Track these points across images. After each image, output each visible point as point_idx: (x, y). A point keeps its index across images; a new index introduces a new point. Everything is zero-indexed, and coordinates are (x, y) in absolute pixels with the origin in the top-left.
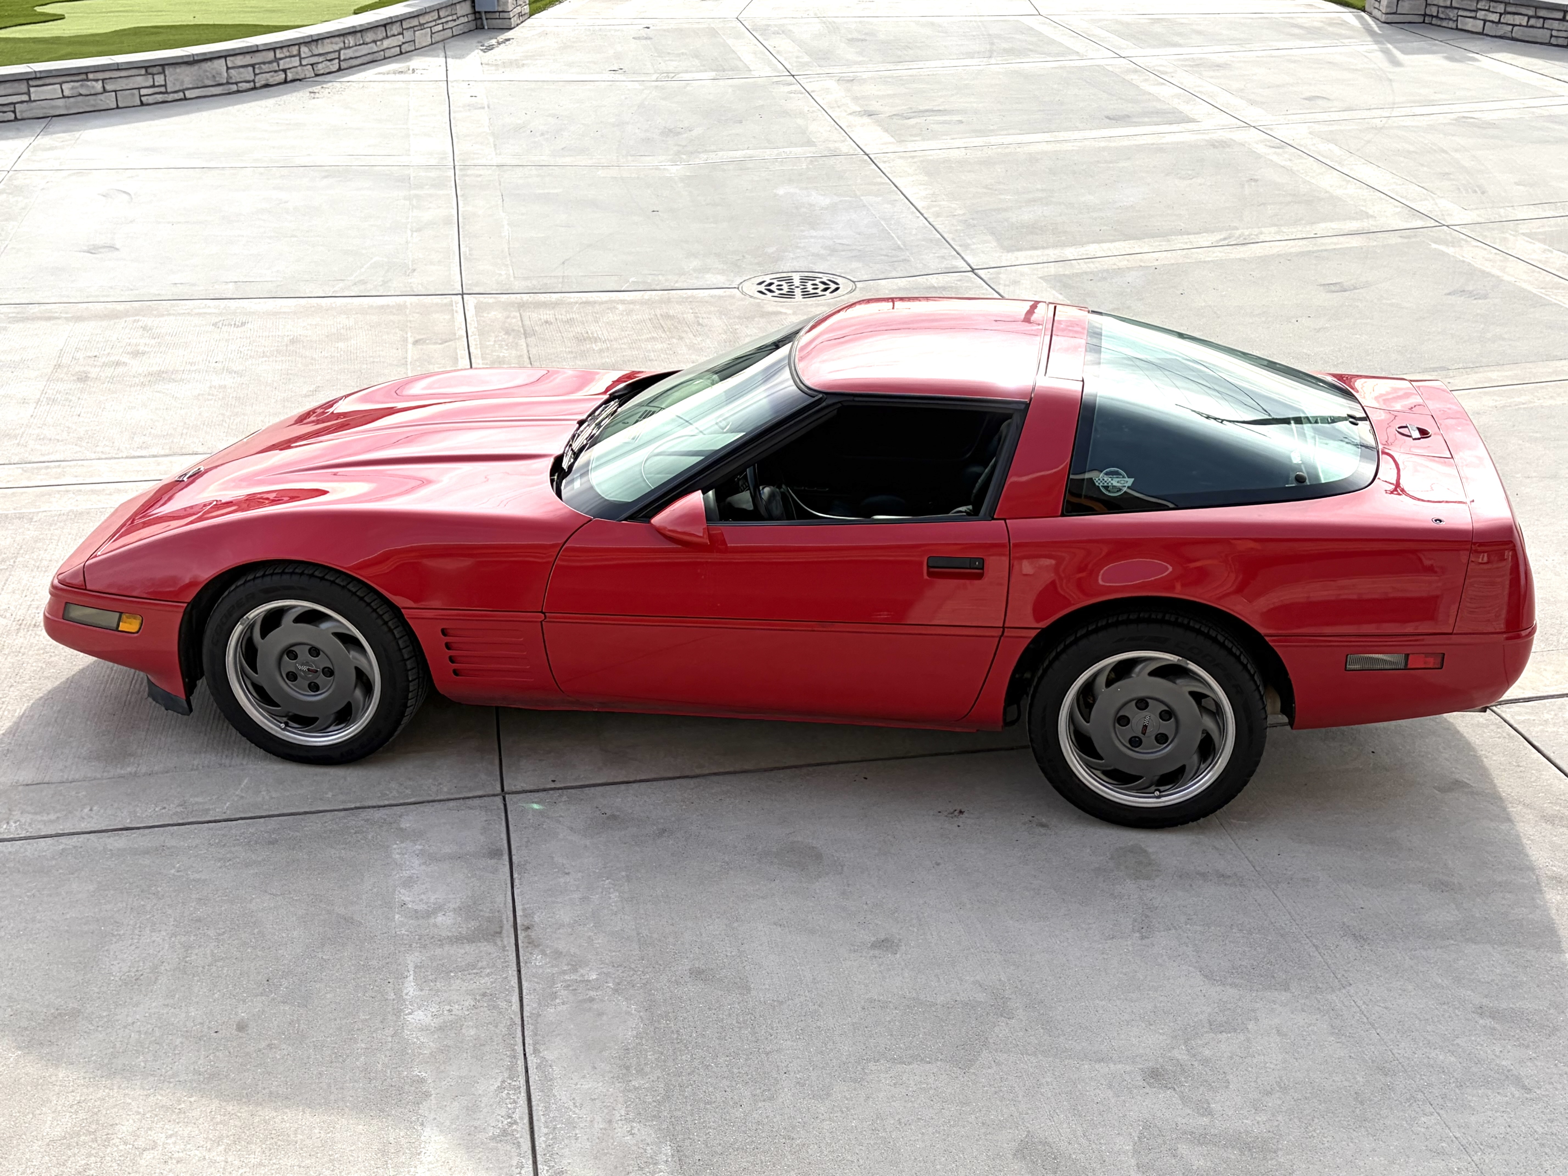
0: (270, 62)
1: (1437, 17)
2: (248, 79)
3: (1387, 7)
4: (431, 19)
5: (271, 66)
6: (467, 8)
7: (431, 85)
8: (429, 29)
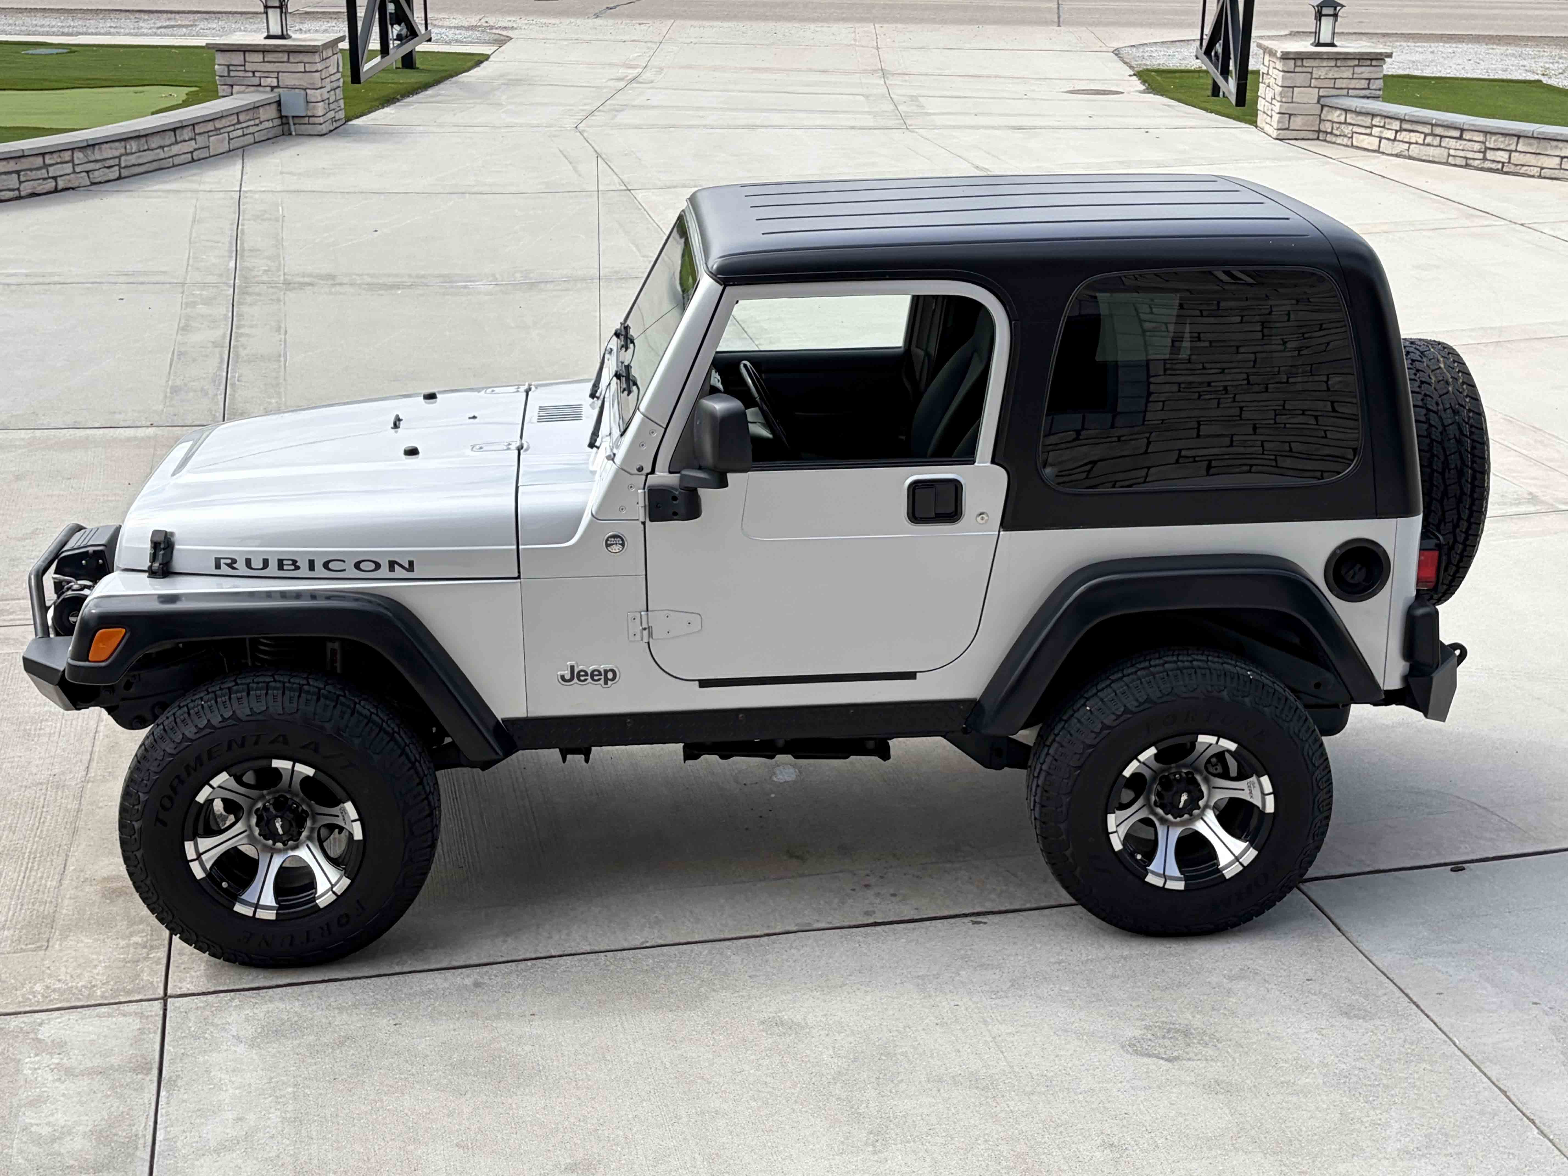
0: (38, 169)
1: (1331, 133)
2: (11, 187)
3: (1279, 122)
4: (228, 124)
5: (39, 172)
6: (271, 112)
7: (221, 195)
8: (226, 135)
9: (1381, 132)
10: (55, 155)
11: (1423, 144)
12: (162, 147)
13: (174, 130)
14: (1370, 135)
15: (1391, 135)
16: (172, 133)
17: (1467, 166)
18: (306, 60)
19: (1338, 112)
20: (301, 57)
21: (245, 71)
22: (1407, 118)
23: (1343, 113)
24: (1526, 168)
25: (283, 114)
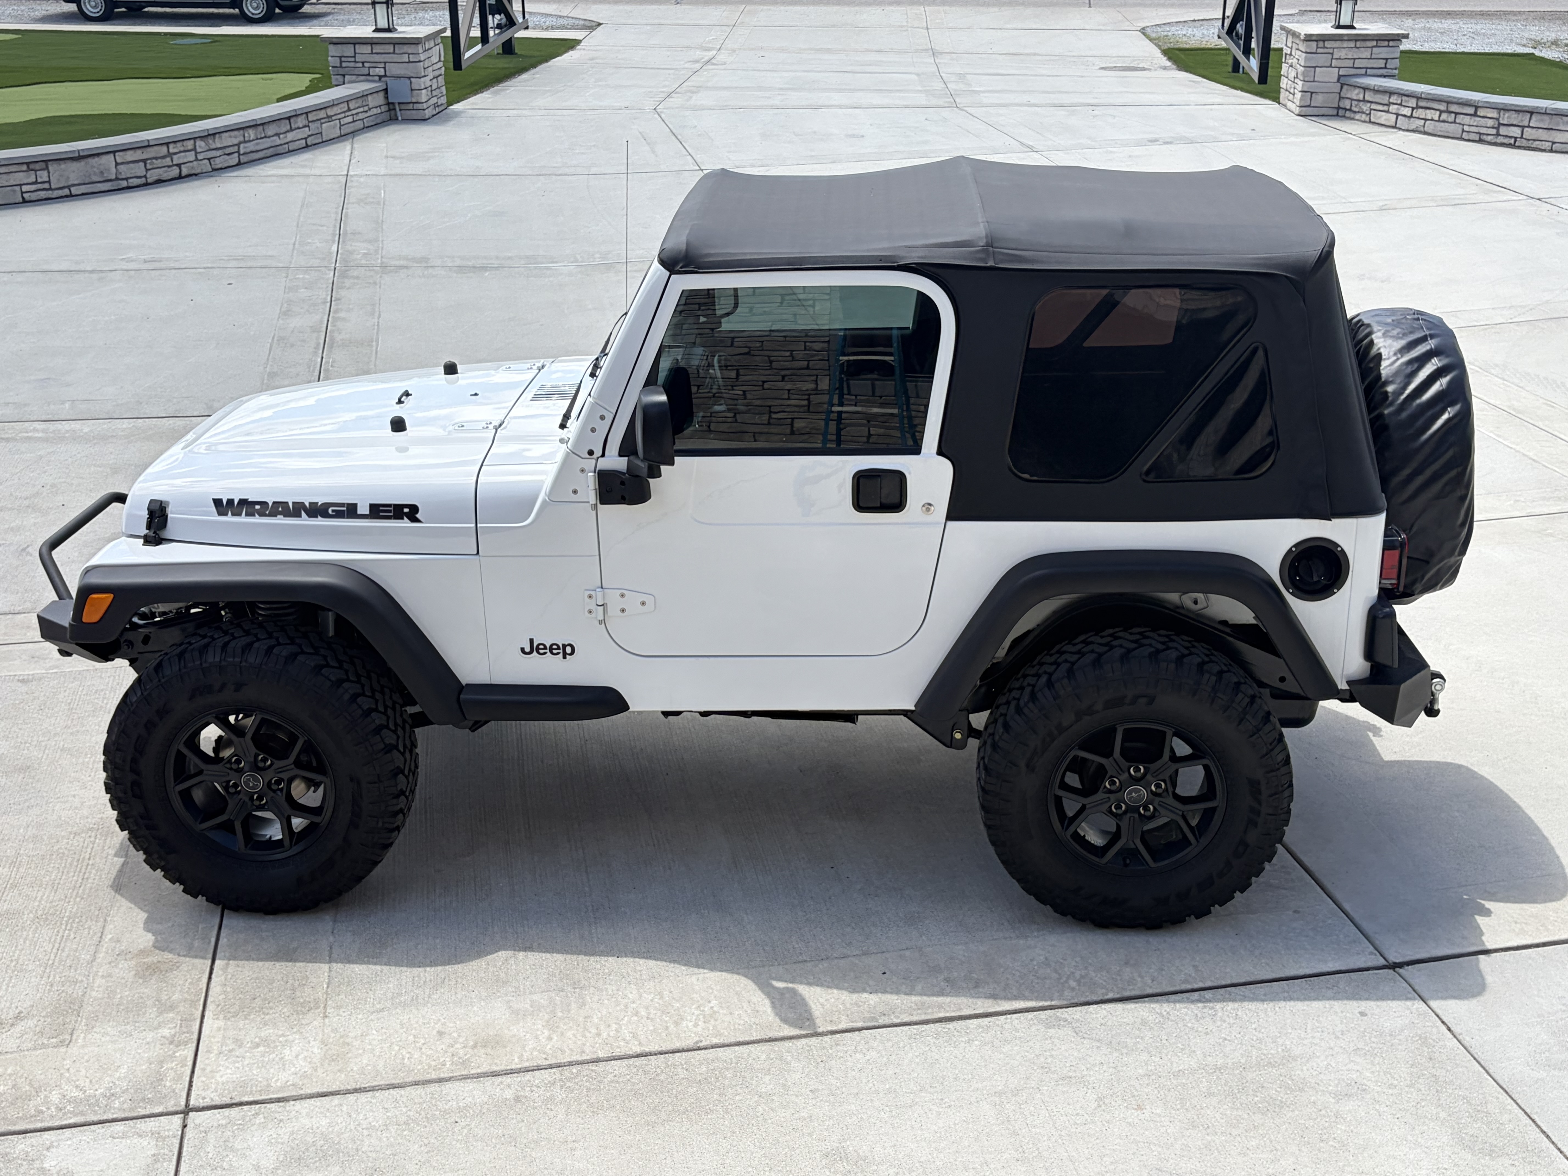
0: (163, 157)
1: (1350, 110)
3: (1301, 100)
4: (339, 111)
5: (164, 161)
6: (379, 99)
7: (330, 179)
8: (338, 121)
9: (1398, 109)
11: (1439, 121)
12: (278, 135)
13: (289, 118)
14: (1388, 112)
15: (1407, 111)
16: (287, 121)
17: (1481, 141)
18: (410, 52)
19: (1357, 91)
20: (406, 48)
21: (355, 62)
22: (1423, 96)
23: (1362, 91)
24: (1537, 143)
25: (390, 101)
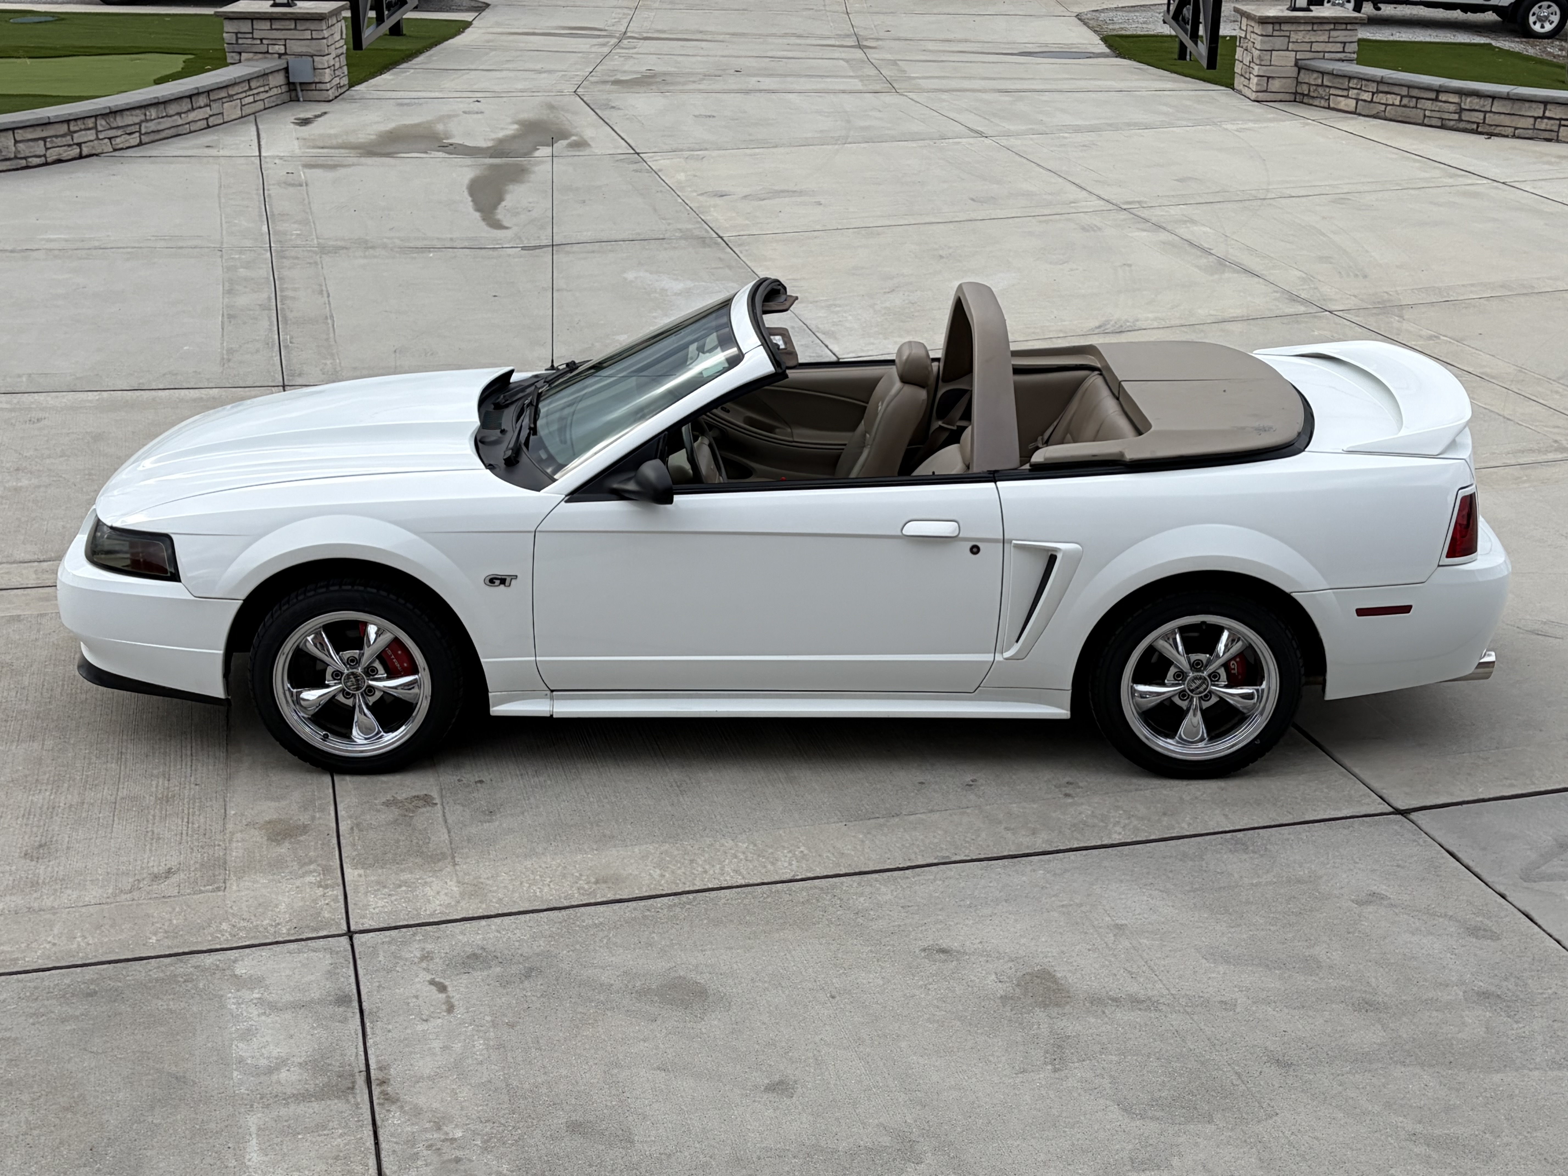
0: (63, 136)
1: (1308, 95)
2: (38, 153)
3: (1257, 84)
4: (241, 90)
6: (280, 79)
7: (243, 160)
8: (239, 101)
9: (1358, 94)
10: (79, 122)
11: (1399, 106)
12: (179, 114)
13: (190, 97)
14: (1347, 97)
15: (1367, 96)
16: (189, 100)
17: (1442, 127)
18: (312, 28)
19: (1315, 75)
20: (308, 25)
21: (253, 38)
22: (1383, 80)
23: (1320, 75)
24: (1500, 128)
25: (291, 81)
